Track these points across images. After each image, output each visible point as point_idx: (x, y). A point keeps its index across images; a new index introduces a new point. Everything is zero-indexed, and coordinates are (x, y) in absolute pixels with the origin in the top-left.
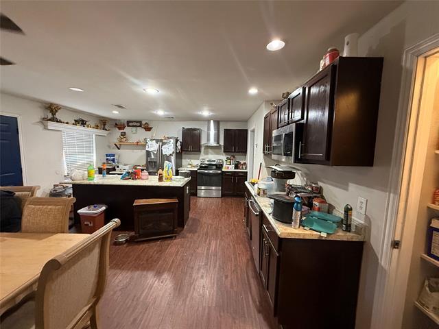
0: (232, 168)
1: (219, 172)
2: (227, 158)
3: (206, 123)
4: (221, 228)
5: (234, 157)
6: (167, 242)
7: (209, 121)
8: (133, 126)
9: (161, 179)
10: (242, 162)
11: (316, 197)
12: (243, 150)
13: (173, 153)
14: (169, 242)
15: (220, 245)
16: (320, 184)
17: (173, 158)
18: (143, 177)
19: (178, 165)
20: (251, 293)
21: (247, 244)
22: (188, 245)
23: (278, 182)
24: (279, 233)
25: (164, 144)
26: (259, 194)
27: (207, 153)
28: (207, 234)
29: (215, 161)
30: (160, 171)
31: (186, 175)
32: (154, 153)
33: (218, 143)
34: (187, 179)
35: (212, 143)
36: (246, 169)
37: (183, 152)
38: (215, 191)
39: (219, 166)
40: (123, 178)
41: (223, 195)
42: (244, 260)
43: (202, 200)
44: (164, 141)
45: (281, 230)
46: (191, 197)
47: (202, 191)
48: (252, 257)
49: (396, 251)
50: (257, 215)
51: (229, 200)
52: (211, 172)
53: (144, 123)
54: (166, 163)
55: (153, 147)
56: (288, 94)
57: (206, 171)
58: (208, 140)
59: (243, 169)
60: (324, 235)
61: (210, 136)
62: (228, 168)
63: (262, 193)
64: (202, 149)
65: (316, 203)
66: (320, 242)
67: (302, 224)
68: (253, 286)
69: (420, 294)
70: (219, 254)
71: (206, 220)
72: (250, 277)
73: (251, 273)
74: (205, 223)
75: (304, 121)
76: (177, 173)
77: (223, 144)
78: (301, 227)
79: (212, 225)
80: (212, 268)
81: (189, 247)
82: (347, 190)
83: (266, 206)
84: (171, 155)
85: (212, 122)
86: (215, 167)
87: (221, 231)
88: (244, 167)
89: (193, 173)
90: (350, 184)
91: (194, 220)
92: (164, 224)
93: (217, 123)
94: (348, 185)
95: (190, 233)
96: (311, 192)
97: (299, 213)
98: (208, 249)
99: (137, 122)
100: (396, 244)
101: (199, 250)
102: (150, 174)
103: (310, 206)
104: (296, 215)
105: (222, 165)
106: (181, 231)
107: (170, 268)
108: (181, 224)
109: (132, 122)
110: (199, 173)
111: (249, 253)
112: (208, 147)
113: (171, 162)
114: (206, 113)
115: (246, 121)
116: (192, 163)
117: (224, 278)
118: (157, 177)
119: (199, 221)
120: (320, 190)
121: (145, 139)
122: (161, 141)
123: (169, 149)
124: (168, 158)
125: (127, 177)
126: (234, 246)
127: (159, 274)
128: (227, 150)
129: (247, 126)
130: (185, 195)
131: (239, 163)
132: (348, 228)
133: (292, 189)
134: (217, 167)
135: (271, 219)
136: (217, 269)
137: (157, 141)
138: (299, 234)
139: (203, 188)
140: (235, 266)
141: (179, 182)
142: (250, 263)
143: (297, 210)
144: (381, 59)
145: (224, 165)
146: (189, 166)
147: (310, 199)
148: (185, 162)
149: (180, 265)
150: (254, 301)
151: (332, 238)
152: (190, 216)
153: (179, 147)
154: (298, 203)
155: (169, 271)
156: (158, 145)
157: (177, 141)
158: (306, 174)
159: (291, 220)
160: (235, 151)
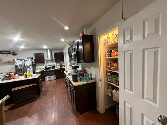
0: (59, 67)
1: (54, 69)
2: (57, 64)
3: (46, 50)
4: (57, 90)
5: (59, 63)
6: (32, 103)
7: (47, 50)
8: (5, 53)
9: (26, 77)
10: (63, 65)
11: (85, 72)
12: (63, 60)
13: (31, 64)
14: (34, 102)
15: (57, 96)
16: (86, 68)
17: (31, 67)
18: (15, 77)
19: (34, 69)
20: (69, 108)
21: (67, 93)
22: (43, 101)
23: (74, 70)
24: (74, 85)
25: (25, 61)
26: (68, 75)
27: (47, 63)
28: (51, 94)
29: (51, 66)
30: (25, 73)
31: (39, 73)
32: (20, 66)
33: (52, 58)
34: (39, 75)
35: (50, 58)
36: (64, 67)
37: (36, 64)
38: (53, 77)
39: (54, 67)
40: (3, 80)
41: (57, 78)
42: (66, 99)
43: (48, 82)
44: (25, 60)
45: (75, 84)
46: (42, 82)
47: (47, 78)
48: (69, 97)
49: (101, 82)
50: (68, 82)
51: (59, 80)
52: (50, 70)
53: (12, 52)
54: (28, 69)
55: (19, 63)
56: (74, 42)
57: (48, 70)
58: (48, 57)
59: (63, 67)
60: (86, 82)
61: (48, 56)
62: (57, 67)
63: (69, 74)
64: (45, 61)
65: (85, 74)
66: (85, 85)
67: (80, 81)
68: (70, 106)
69: (107, 91)
70: (57, 100)
71: (50, 89)
72: (69, 103)
73: (69, 102)
74: (50, 91)
75: (78, 51)
76: (34, 73)
77: (54, 59)
78: (80, 82)
79: (53, 90)
80: (54, 105)
81: (44, 101)
82: (91, 69)
83: (70, 78)
84: (30, 65)
85: (48, 50)
86: (52, 68)
87: (57, 91)
88: (64, 66)
89: (42, 72)
90: (92, 67)
91: (45, 91)
92: (30, 95)
93: (51, 51)
94: (91, 68)
95: (43, 96)
96: (84, 71)
97: (79, 78)
98: (52, 100)
99: (7, 51)
100: (100, 80)
101: (49, 101)
102: (19, 75)
103: (83, 75)
104: (78, 79)
105: (55, 67)
106: (39, 97)
107: (36, 112)
108: (39, 94)
109: (4, 51)
110: (45, 71)
111: (68, 96)
112: (48, 60)
113: (30, 68)
114: (45, 47)
115: (62, 49)
116: (41, 68)
117: (59, 107)
118: (24, 76)
119: (47, 90)
120: (86, 70)
121: (14, 60)
122: (24, 60)
123: (28, 63)
124: (28, 67)
125: (5, 79)
126: (62, 95)
127: (30, 116)
128: (56, 60)
129: (63, 51)
130: (39, 81)
131: (62, 65)
132: (92, 79)
133: (78, 71)
134: (53, 68)
135: (72, 82)
136: (56, 105)
137: (21, 60)
138: (80, 84)
139: (48, 77)
140: (63, 102)
141: (36, 76)
142: (68, 99)
143: (78, 77)
144: (93, 36)
145: (56, 67)
146: (40, 69)
147: (83, 73)
148: (37, 67)
149: (40, 109)
150: (70, 110)
151: (88, 83)
152: (43, 89)
153: (34, 62)
154: (78, 75)
155: (35, 113)
156: (22, 62)
157: (32, 59)
158: (82, 66)
159: (77, 80)
160: (59, 61)
